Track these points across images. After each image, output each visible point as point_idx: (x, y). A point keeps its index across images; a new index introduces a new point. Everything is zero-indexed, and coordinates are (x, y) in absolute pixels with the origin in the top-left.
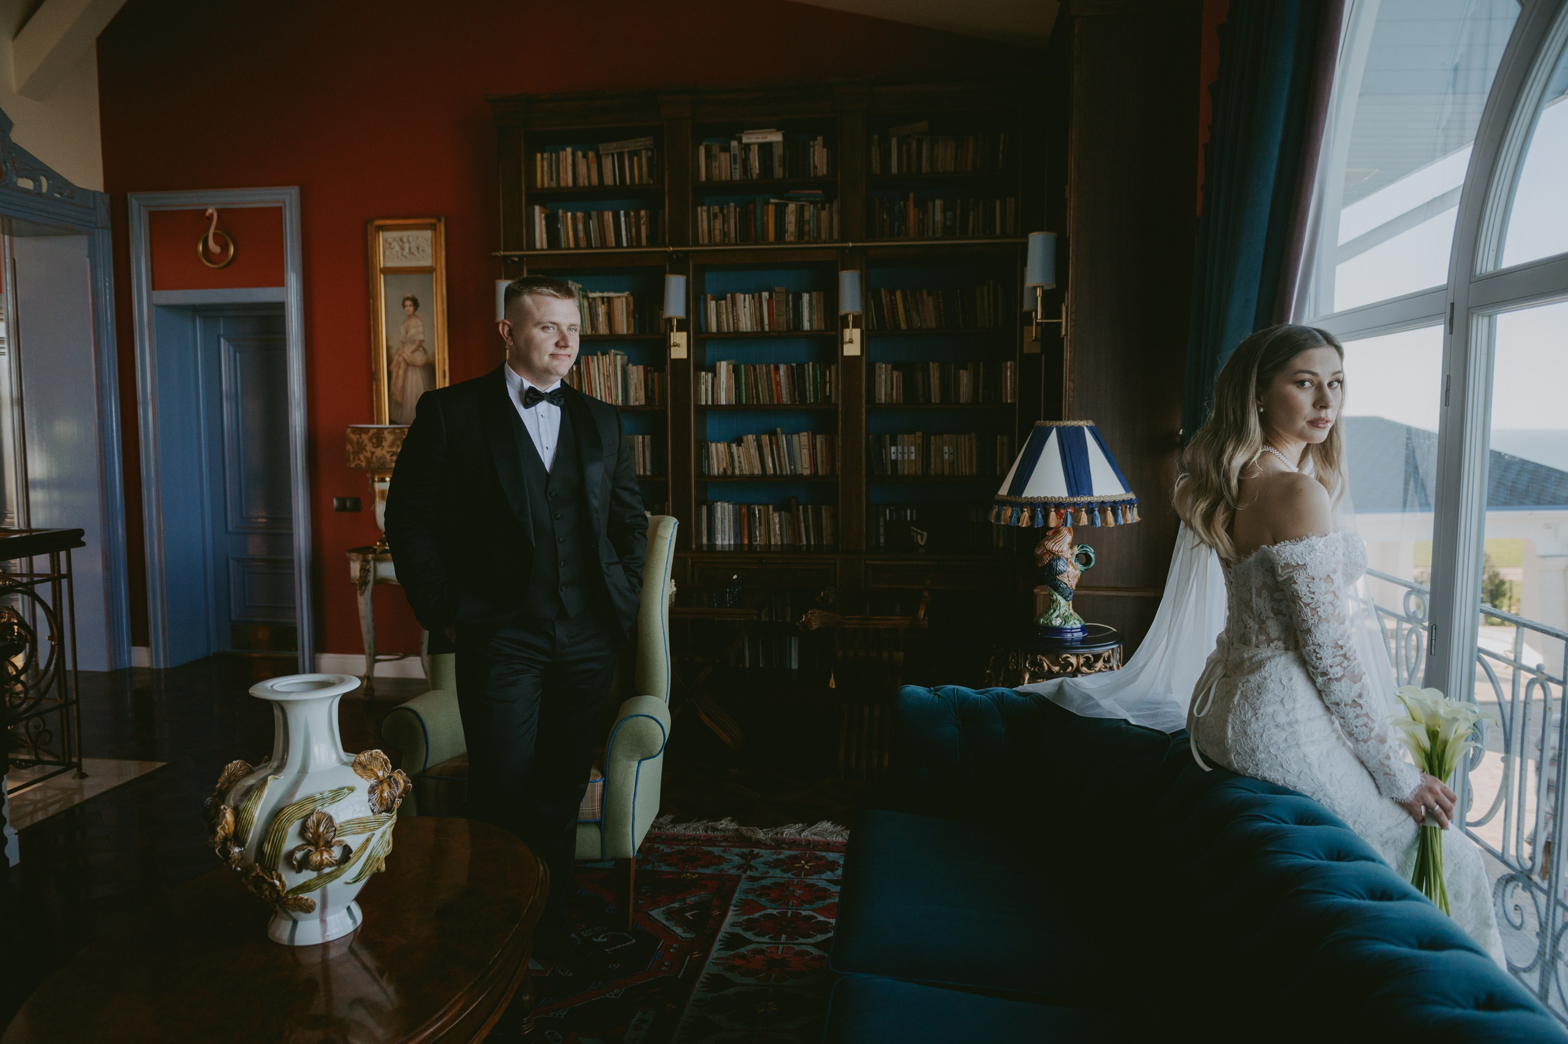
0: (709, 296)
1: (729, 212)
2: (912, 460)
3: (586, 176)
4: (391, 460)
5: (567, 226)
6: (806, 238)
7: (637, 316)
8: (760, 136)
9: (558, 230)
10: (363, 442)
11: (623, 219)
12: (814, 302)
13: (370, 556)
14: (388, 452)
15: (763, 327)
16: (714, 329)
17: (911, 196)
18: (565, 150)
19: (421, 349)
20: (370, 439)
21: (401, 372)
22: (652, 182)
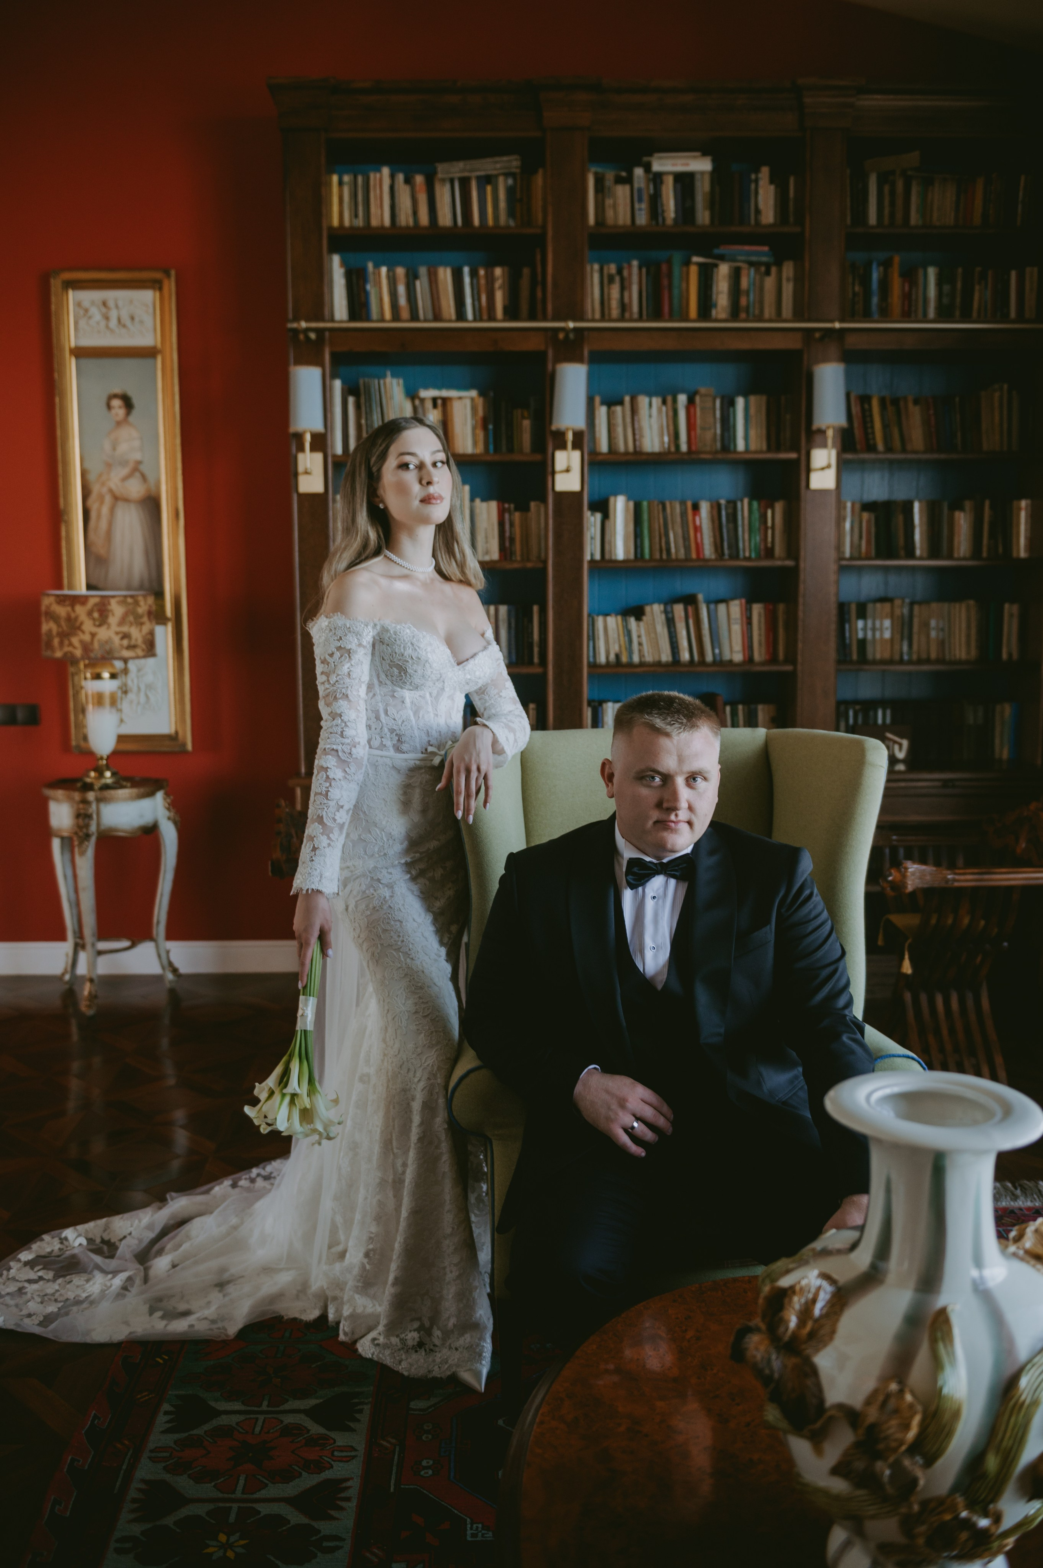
0: (598, 400)
1: (630, 274)
2: (886, 640)
3: (410, 212)
4: (122, 646)
5: (380, 288)
6: (743, 315)
7: (491, 427)
8: (679, 162)
9: (367, 294)
10: (76, 618)
11: (467, 280)
12: (752, 411)
13: (91, 796)
14: (117, 633)
15: (677, 446)
16: (604, 447)
17: (897, 259)
18: (379, 171)
19: (137, 474)
20: (90, 614)
21: (105, 510)
22: (512, 223)
